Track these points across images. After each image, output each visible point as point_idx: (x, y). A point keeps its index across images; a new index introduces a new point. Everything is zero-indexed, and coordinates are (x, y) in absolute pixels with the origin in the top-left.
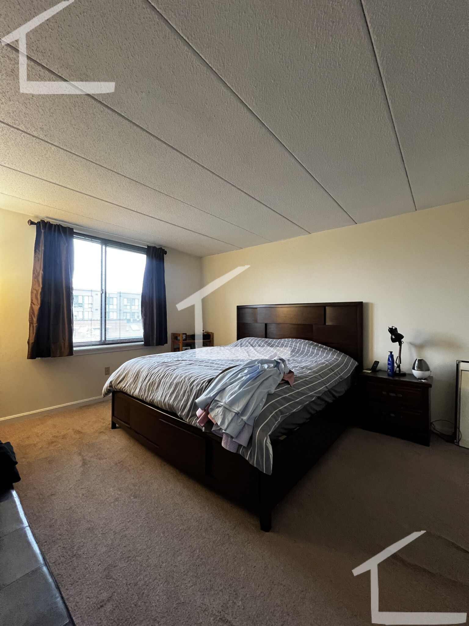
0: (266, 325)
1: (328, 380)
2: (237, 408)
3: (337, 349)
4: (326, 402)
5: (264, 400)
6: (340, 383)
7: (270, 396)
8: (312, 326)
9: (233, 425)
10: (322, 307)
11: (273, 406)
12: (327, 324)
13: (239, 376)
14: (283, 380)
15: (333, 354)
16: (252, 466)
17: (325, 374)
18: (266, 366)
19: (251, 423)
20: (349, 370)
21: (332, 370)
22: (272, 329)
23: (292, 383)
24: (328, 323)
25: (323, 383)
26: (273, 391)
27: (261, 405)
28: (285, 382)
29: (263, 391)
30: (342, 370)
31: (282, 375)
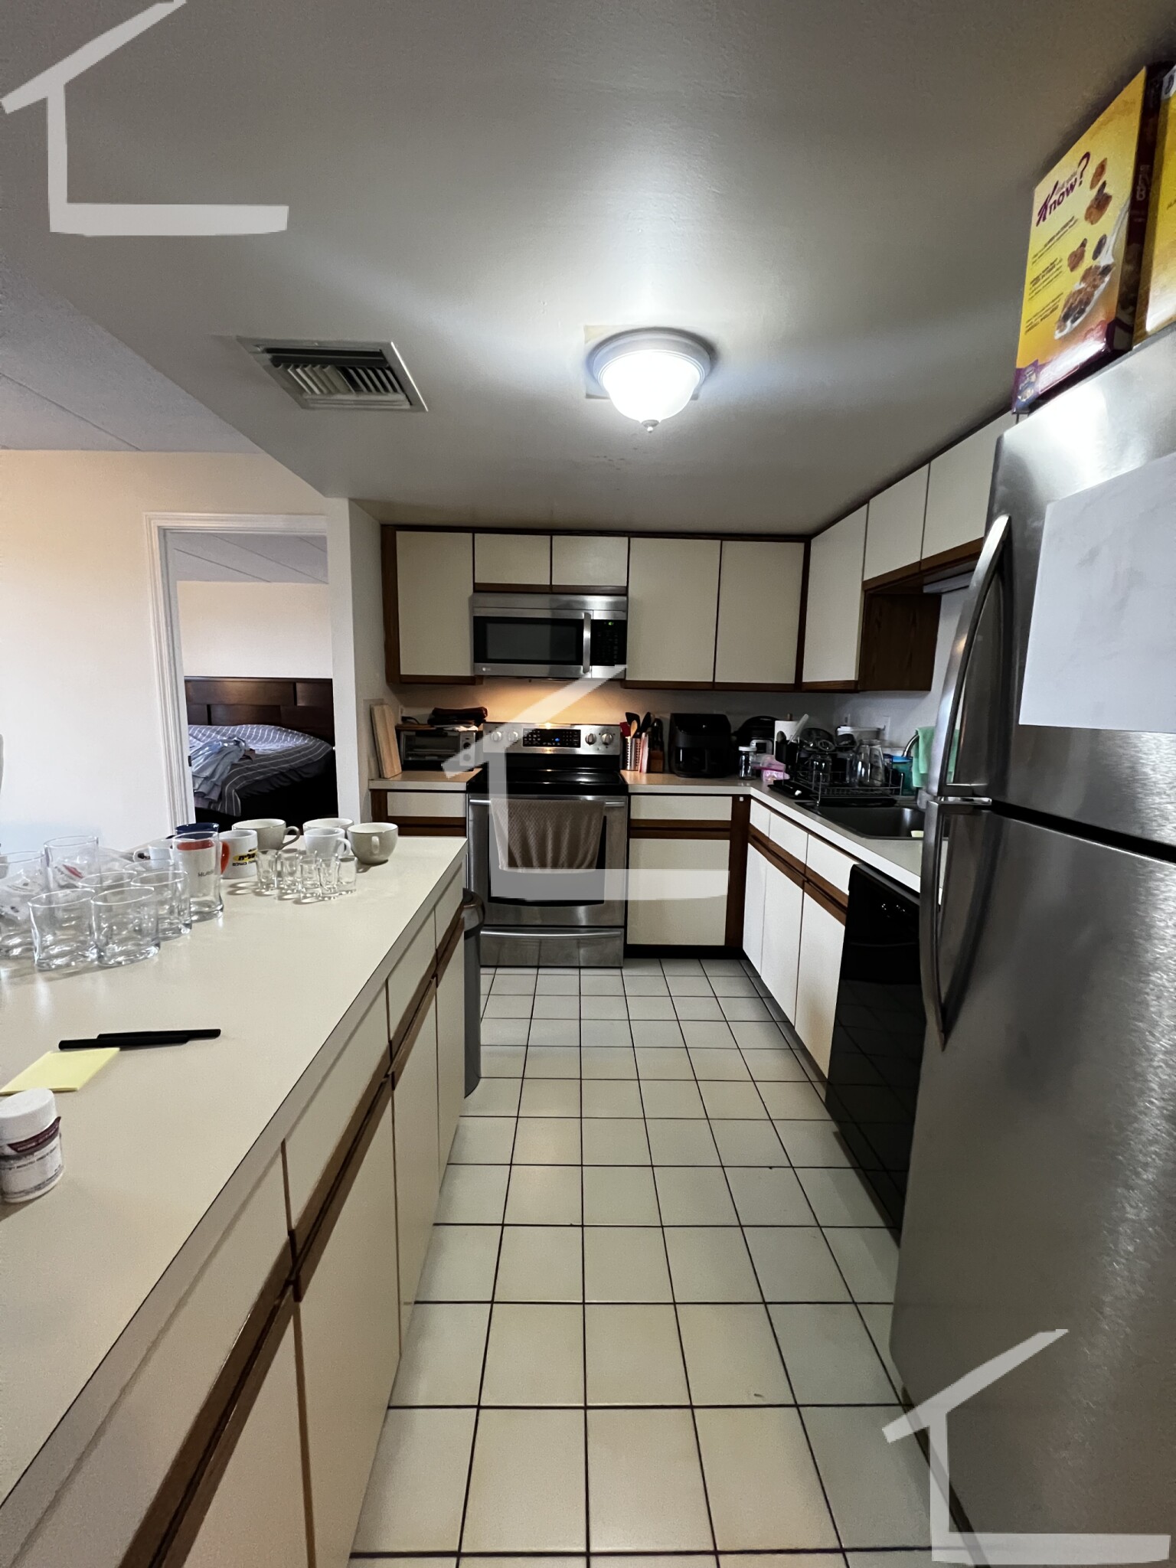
0: (209, 707)
1: (293, 760)
2: (207, 773)
3: (311, 734)
4: (292, 780)
5: (229, 768)
6: (307, 765)
7: (233, 765)
8: (278, 707)
9: (203, 786)
10: (291, 683)
11: (238, 773)
12: (299, 705)
13: (201, 752)
14: (244, 755)
15: (304, 739)
16: (224, 814)
17: (290, 755)
18: (226, 745)
19: (220, 784)
20: (320, 754)
21: (299, 752)
22: (218, 712)
23: (254, 758)
24: (301, 703)
25: (287, 762)
26: (236, 761)
27: (227, 772)
28: (246, 757)
29: (227, 760)
30: (311, 753)
31: (243, 752)
